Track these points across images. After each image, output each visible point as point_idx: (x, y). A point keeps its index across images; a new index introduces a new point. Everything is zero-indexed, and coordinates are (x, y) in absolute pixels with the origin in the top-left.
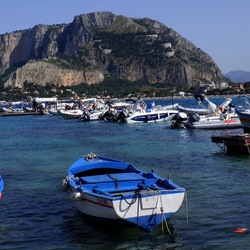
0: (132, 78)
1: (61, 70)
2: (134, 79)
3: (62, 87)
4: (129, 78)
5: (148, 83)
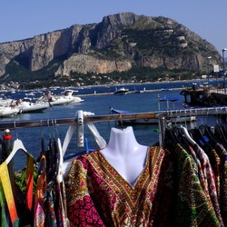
0: (154, 66)
1: (98, 61)
2: (156, 66)
3: (100, 74)
4: (152, 66)
5: (167, 69)
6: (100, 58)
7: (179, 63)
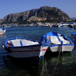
0: (52, 19)
7: (58, 19)
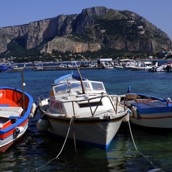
0: (118, 48)
5: (128, 51)
6: (77, 40)
7: (137, 46)
